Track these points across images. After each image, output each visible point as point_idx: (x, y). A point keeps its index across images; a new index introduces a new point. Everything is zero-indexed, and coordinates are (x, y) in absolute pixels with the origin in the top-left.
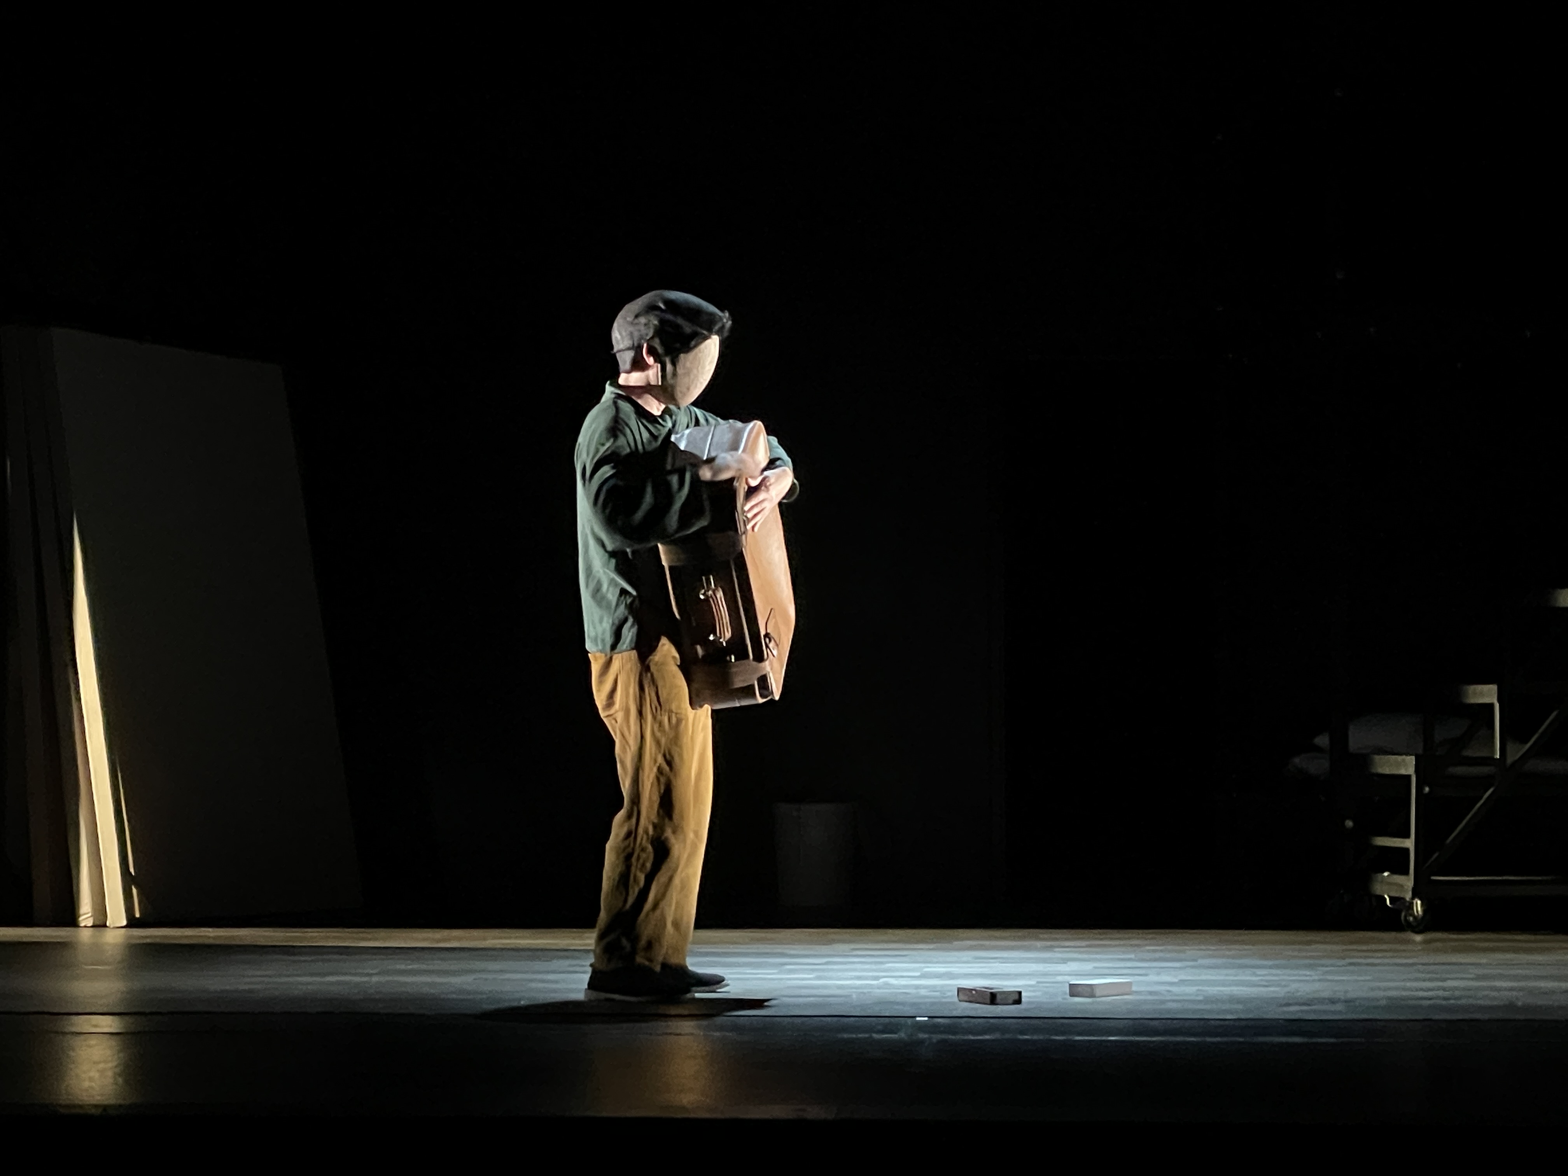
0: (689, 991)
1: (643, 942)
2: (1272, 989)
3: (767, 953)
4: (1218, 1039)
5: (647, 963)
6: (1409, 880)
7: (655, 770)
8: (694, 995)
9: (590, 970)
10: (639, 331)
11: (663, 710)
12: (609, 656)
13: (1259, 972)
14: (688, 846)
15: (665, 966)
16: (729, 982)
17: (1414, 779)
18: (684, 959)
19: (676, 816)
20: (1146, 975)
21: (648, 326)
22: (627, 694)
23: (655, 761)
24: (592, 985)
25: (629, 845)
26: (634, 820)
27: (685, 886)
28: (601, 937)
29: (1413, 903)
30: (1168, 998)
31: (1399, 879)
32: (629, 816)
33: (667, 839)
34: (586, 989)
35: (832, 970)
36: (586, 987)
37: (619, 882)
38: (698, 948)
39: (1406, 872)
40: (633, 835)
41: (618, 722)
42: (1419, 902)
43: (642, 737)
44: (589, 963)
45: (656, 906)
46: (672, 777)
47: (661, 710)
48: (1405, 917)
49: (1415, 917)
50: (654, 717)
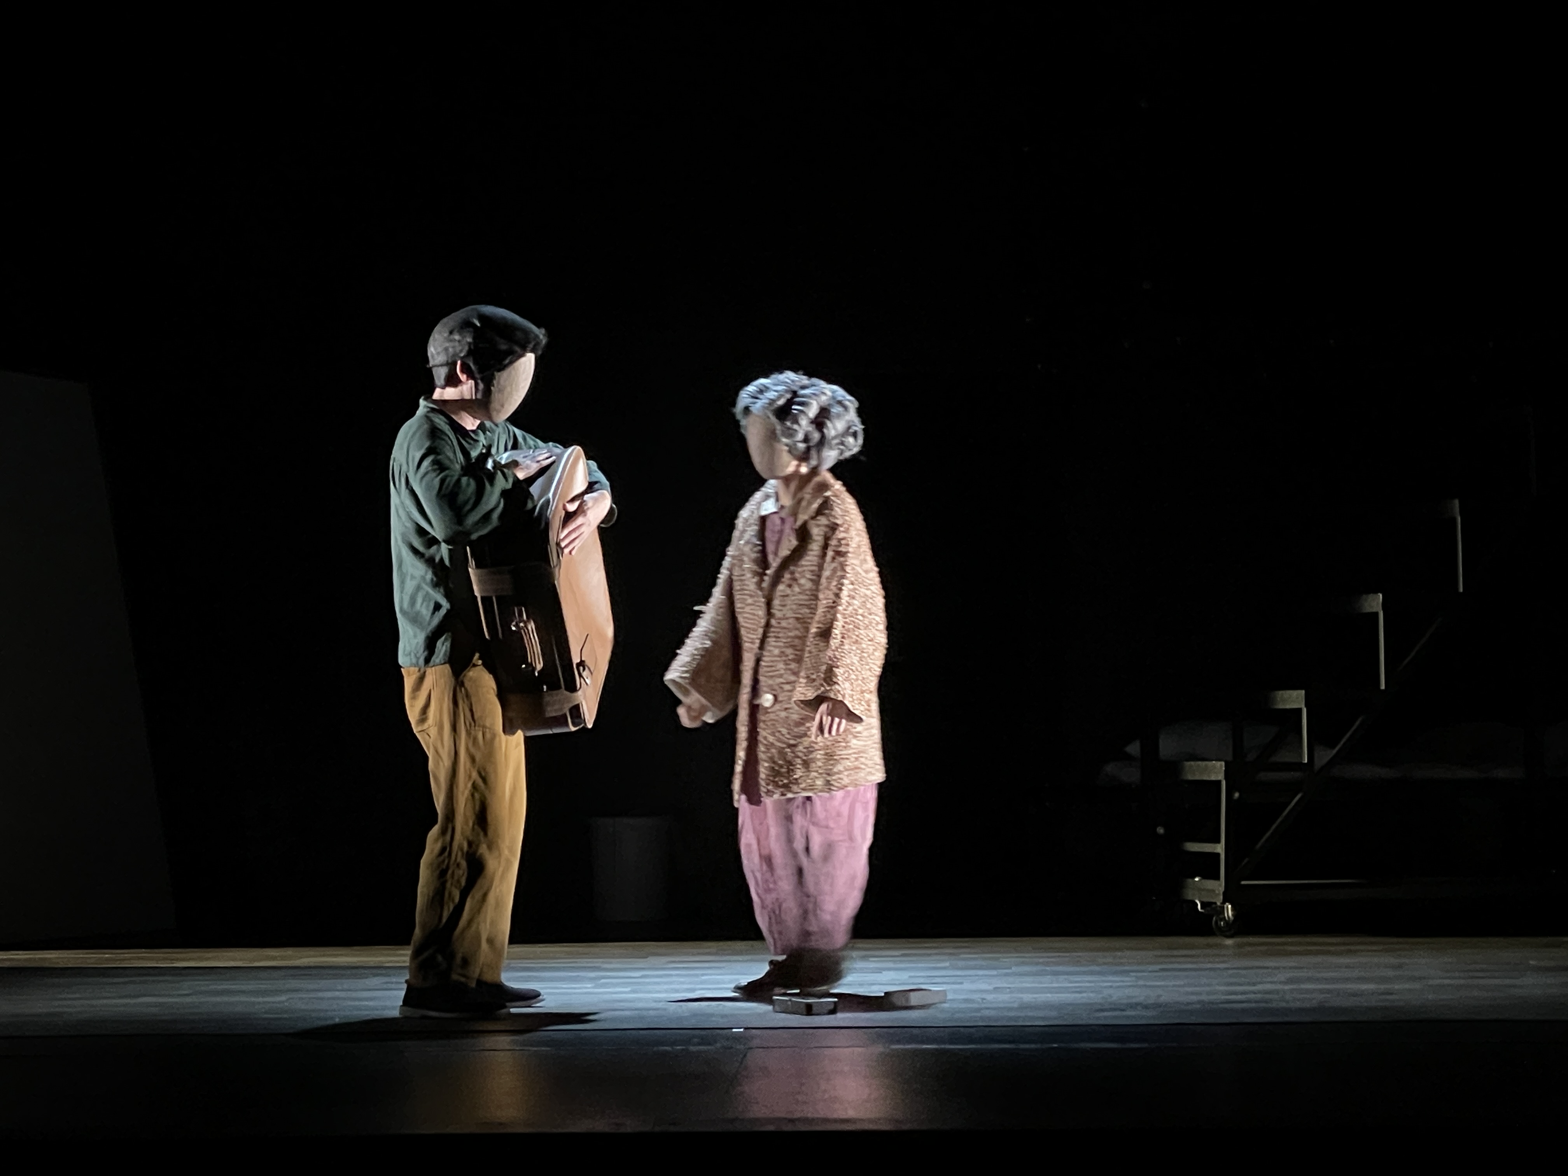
0: (505, 1007)
1: (458, 959)
2: (1084, 995)
3: (585, 967)
4: (1033, 1046)
5: (463, 979)
6: (1220, 885)
7: (470, 785)
8: (509, 1011)
9: (405, 986)
10: (453, 347)
11: (477, 725)
12: (422, 671)
13: (1072, 978)
14: (503, 863)
15: (480, 982)
16: (545, 997)
17: (1224, 783)
18: (499, 975)
19: (490, 832)
20: (961, 983)
21: (461, 343)
22: (440, 710)
23: (470, 777)
24: (407, 1001)
25: (443, 861)
26: (448, 837)
27: (499, 905)
28: (416, 955)
29: (1224, 907)
30: (983, 1006)
31: (1210, 884)
32: (443, 832)
33: (481, 855)
34: (401, 1006)
35: (649, 983)
36: (401, 1003)
37: (433, 898)
38: (515, 963)
39: (1217, 878)
40: (448, 849)
41: (431, 736)
42: (1230, 906)
43: (456, 753)
44: (403, 981)
45: (470, 922)
46: (487, 793)
47: (475, 726)
48: (1216, 922)
49: (1227, 923)
50: (468, 733)
